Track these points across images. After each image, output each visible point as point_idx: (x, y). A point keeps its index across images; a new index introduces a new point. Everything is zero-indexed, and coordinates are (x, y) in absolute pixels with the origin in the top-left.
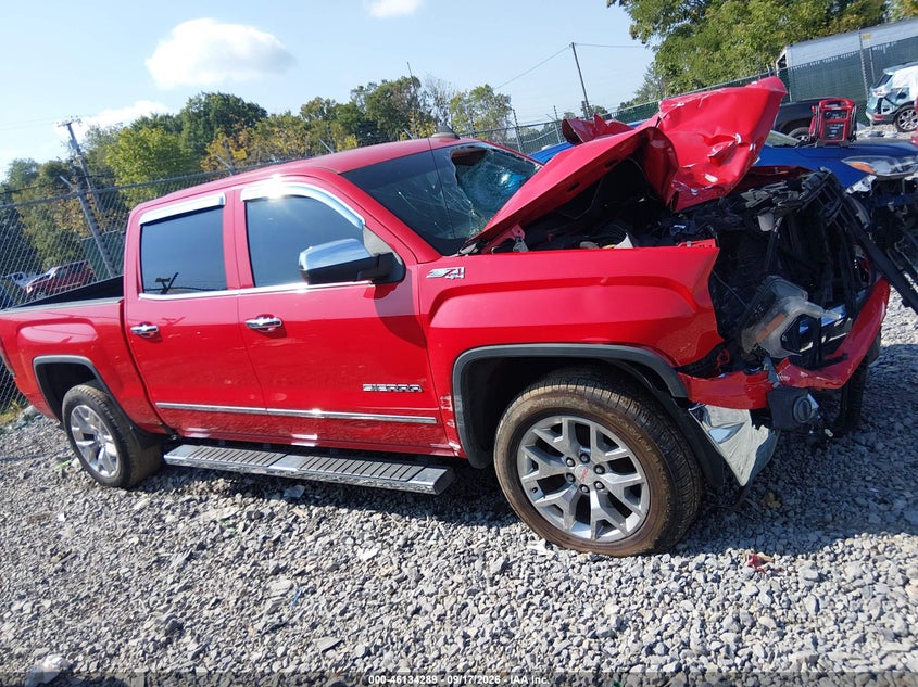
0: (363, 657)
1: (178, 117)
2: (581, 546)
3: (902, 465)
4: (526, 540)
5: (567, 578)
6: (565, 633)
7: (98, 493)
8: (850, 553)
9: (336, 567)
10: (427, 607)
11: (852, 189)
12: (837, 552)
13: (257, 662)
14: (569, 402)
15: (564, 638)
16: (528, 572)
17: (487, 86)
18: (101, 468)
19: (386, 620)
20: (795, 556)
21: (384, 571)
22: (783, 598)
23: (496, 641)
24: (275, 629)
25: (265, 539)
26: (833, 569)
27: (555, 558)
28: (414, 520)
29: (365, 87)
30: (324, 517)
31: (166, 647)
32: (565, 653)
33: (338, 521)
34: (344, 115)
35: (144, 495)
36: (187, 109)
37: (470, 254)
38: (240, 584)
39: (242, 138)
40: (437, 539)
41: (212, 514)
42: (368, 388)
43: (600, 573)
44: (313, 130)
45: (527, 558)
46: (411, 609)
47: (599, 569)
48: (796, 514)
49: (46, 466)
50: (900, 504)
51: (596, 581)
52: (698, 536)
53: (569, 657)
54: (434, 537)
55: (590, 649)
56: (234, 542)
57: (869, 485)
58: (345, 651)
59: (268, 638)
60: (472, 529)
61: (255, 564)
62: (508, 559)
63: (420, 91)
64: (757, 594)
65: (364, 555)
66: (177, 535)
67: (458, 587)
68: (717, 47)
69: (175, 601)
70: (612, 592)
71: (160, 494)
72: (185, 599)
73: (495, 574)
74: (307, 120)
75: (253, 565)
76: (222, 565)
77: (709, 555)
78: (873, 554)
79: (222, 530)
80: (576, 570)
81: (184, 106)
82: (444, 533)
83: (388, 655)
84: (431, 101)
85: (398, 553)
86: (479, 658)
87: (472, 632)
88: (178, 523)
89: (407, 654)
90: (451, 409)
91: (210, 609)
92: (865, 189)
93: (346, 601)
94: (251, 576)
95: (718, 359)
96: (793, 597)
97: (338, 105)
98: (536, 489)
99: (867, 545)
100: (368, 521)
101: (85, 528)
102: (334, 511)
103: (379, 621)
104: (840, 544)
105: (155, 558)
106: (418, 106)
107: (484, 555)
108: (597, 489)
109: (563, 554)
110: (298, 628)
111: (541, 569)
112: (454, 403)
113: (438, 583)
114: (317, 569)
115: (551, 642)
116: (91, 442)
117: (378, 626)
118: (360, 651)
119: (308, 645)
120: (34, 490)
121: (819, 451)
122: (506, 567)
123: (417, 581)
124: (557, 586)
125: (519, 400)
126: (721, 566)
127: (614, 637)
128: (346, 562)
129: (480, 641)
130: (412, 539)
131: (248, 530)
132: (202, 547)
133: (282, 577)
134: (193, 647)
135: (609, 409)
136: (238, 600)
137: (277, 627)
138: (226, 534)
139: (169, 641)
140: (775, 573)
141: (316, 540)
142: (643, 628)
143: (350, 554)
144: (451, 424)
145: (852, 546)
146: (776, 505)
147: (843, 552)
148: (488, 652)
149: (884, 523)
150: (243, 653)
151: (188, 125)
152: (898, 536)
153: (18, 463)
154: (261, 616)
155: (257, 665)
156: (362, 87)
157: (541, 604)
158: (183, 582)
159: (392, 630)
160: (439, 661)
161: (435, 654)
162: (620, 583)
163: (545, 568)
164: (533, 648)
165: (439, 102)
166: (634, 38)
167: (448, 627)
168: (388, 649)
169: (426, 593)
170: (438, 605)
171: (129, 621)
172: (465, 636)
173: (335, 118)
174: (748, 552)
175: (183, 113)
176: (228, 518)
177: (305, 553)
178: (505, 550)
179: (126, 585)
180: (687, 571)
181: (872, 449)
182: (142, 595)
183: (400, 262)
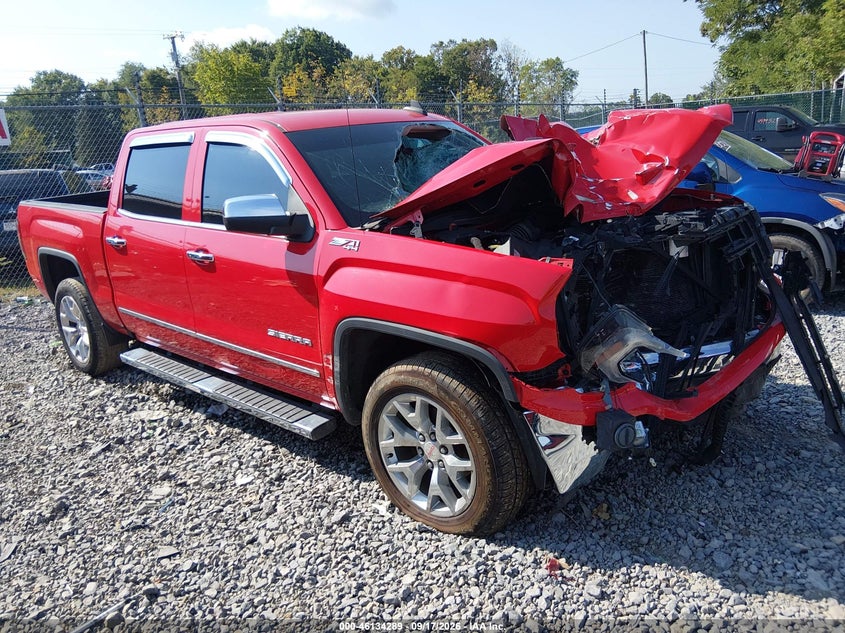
0: (188, 571)
1: (274, 45)
2: (416, 514)
3: (741, 505)
4: (377, 498)
5: (389, 542)
6: (357, 592)
7: (69, 375)
8: (644, 579)
9: (212, 486)
10: (262, 539)
11: (823, 224)
12: (632, 575)
13: (106, 554)
14: (422, 384)
15: (354, 596)
16: (361, 528)
17: (558, 59)
18: (78, 353)
19: (223, 543)
20: (594, 570)
21: (247, 499)
22: (560, 607)
23: (298, 584)
24: (136, 528)
25: (172, 446)
26: (618, 590)
27: (391, 521)
28: (298, 457)
29: (446, 43)
30: (229, 438)
31: (48, 523)
32: (347, 609)
33: (239, 444)
34: (421, 67)
35: (103, 383)
36: (283, 40)
37: (371, 230)
38: (131, 482)
39: (315, 75)
40: (305, 481)
41: (145, 414)
42: (271, 332)
43: (420, 544)
44: (388, 77)
45: (368, 515)
46: (248, 538)
47: (421, 539)
48: (619, 529)
49: (46, 342)
50: (716, 543)
51: (412, 550)
52: (522, 529)
53: (349, 614)
54: (304, 478)
55: (371, 611)
56: (147, 443)
57: (702, 518)
58: (177, 562)
59: (126, 534)
60: (339, 478)
61: (152, 467)
62: (352, 512)
63: (496, 54)
64: (538, 597)
65: (241, 480)
66: (108, 426)
67: (298, 527)
68: (782, 57)
69: (75, 484)
70: (420, 563)
71: (114, 387)
72: (84, 484)
73: (335, 523)
74: (387, 67)
75: (150, 467)
76: (127, 462)
77: (519, 549)
78: (663, 585)
79: (143, 430)
80: (400, 536)
81: (280, 37)
82: (315, 476)
83: (208, 575)
84: (504, 66)
85: (268, 485)
86: (277, 596)
87: (284, 571)
88: (115, 415)
89: (223, 577)
90: (331, 367)
91: (97, 498)
92: (836, 227)
93: (202, 518)
94: (144, 477)
95: (560, 371)
96: (568, 608)
97: (417, 57)
98: (391, 455)
99: (661, 575)
100: (261, 449)
101: (44, 402)
102: (240, 434)
103: (217, 543)
104: (638, 568)
105: (80, 443)
106: (490, 68)
107: (335, 504)
108: (439, 467)
109: (398, 519)
110: (153, 532)
111: (373, 528)
112: (333, 363)
113: (283, 520)
114: (196, 484)
115: (342, 597)
116: (74, 329)
117: (215, 548)
118: (187, 565)
119: (153, 549)
120: (25, 361)
121: (674, 474)
122: (346, 519)
123: (268, 515)
124: (378, 548)
125: (386, 372)
126: (525, 562)
127: (397, 605)
128: (222, 483)
129: (288, 581)
130: (286, 475)
131: (163, 435)
132: (121, 441)
133: (166, 484)
134: (66, 528)
135: (453, 398)
136: (121, 495)
137: (139, 527)
138: (144, 435)
139: (52, 518)
140: (565, 580)
141: (212, 456)
142: (426, 604)
143: (230, 477)
144: (330, 380)
145: (647, 573)
146: (605, 516)
147: (637, 576)
148: (287, 592)
149: (693, 558)
150: (101, 543)
151: (280, 54)
152: (694, 574)
153: (28, 334)
154: (131, 515)
155: (105, 557)
156: (442, 43)
157: (354, 561)
158: (91, 468)
159: (224, 553)
160: (244, 591)
161: (245, 584)
162: (431, 556)
163: (377, 527)
164: (323, 599)
165: (511, 67)
166: (704, 35)
167: (269, 562)
168: (210, 570)
169: (267, 527)
170: (271, 541)
171: (32, 493)
172: (277, 574)
173: (412, 68)
174: (551, 556)
175: (278, 42)
176: (155, 421)
177: (196, 467)
178: (355, 503)
179: (46, 461)
180: (492, 559)
181: (722, 484)
182: (54, 472)
183: (312, 225)
